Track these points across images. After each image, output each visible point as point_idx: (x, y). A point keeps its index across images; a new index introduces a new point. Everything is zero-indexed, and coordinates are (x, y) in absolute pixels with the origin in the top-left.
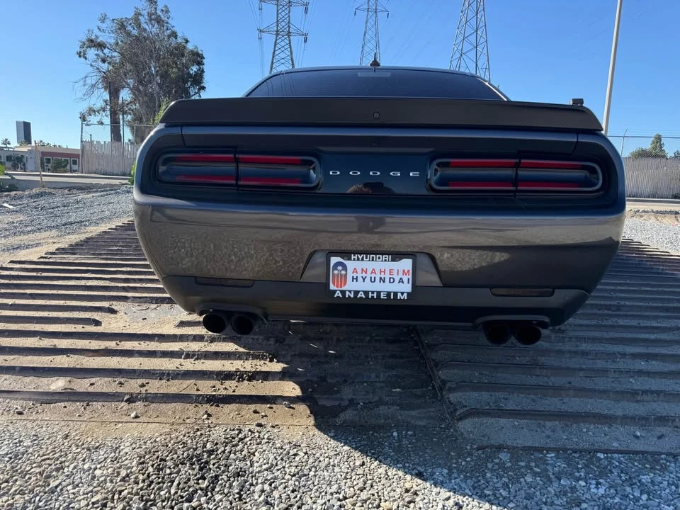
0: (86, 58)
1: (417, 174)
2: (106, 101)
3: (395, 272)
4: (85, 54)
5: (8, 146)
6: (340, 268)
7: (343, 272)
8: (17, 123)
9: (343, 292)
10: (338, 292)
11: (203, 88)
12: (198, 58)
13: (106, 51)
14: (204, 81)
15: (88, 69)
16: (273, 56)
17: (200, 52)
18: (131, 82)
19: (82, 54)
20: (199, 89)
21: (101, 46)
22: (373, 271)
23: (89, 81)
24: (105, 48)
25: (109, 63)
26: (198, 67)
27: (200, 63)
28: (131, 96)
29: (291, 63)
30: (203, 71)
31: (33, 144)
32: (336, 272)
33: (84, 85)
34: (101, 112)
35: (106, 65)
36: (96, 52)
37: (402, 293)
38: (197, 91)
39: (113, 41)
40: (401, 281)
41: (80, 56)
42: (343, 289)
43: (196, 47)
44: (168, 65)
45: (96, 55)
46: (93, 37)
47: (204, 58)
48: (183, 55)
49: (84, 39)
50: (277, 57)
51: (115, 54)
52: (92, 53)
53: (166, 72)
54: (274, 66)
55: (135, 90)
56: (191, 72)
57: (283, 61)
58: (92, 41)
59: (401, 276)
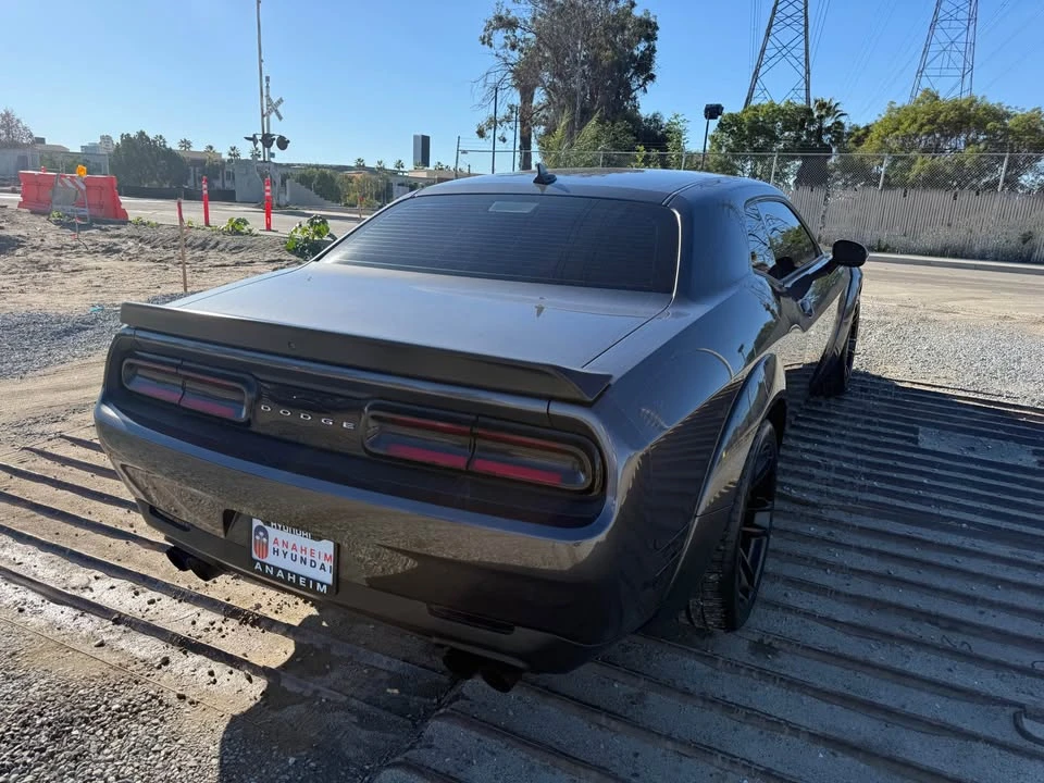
0: (491, 46)
1: (351, 426)
2: (511, 107)
3: (317, 555)
4: (490, 39)
5: (401, 169)
6: (261, 534)
7: (265, 540)
8: (415, 137)
9: (263, 565)
10: (258, 564)
11: (652, 77)
12: (648, 29)
13: (518, 32)
14: (654, 66)
15: (491, 62)
16: (774, 13)
17: (653, 20)
18: (546, 76)
19: (486, 40)
20: (645, 80)
21: (511, 25)
22: (294, 547)
23: (492, 80)
24: (517, 27)
25: (521, 50)
26: (647, 44)
27: (651, 38)
28: (544, 97)
29: (803, 22)
30: (654, 51)
31: (431, 168)
32: (258, 538)
33: (485, 86)
34: (504, 124)
35: (516, 54)
36: (505, 35)
37: (322, 584)
38: (641, 83)
39: (528, 16)
40: (323, 567)
41: (484, 43)
42: (264, 560)
43: (647, 12)
44: (600, 47)
45: (506, 37)
46: (504, 13)
47: (657, 28)
48: (623, 28)
49: (491, 16)
50: (778, 15)
51: (529, 35)
52: (499, 37)
53: (596, 58)
54: (773, 31)
55: (551, 90)
56: (636, 52)
57: (788, 21)
58: (499, 19)
59: (322, 561)
